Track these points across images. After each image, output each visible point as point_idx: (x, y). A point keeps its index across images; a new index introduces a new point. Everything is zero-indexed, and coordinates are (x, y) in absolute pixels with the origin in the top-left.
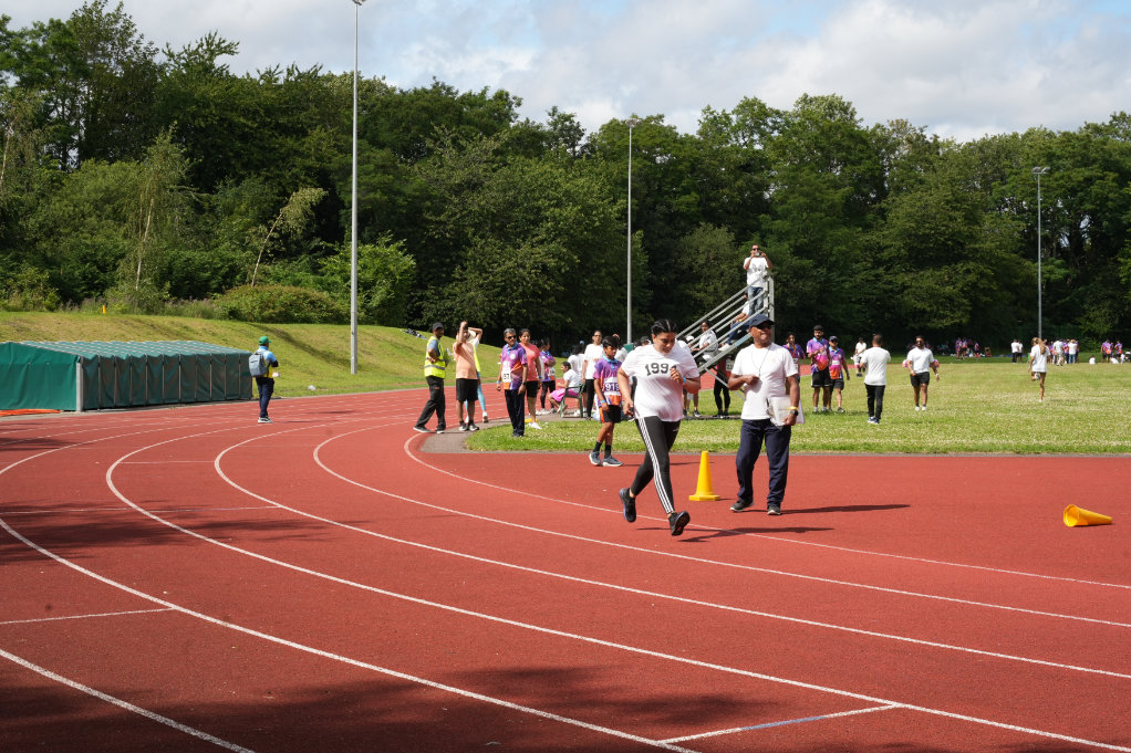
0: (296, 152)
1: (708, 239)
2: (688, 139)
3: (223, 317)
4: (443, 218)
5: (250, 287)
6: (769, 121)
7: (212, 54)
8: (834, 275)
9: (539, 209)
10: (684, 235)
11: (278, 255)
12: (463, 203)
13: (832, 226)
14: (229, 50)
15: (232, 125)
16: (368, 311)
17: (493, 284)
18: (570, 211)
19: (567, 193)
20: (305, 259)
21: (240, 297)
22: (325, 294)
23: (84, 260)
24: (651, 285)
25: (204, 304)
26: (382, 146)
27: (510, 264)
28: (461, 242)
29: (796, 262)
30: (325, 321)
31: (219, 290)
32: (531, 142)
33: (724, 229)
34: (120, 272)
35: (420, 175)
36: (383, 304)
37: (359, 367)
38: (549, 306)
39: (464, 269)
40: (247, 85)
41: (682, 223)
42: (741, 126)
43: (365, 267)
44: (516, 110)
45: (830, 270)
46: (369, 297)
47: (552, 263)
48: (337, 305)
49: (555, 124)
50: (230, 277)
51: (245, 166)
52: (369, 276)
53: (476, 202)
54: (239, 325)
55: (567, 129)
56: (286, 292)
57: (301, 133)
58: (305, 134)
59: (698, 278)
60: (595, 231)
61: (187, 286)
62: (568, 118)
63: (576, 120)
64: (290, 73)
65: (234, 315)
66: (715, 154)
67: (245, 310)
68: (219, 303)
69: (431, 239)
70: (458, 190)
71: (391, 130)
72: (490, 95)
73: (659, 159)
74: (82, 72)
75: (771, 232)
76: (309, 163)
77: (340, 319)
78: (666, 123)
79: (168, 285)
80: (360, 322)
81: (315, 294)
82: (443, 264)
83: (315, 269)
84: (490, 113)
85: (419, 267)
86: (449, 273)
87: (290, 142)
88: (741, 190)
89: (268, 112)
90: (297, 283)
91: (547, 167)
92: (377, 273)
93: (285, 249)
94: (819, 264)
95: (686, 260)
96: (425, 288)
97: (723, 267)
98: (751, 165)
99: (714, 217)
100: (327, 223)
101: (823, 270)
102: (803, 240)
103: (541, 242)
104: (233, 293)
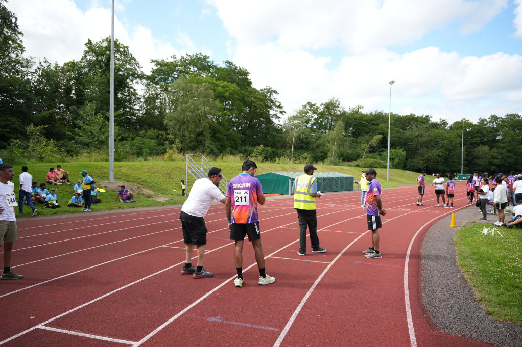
0: (377, 129)
1: (482, 149)
2: (475, 125)
3: (355, 166)
4: (412, 143)
5: (363, 159)
6: (498, 120)
7: (358, 108)
8: (519, 158)
9: (438, 141)
10: (475, 148)
11: (371, 152)
12: (418, 140)
13: (519, 145)
14: (362, 108)
15: (362, 124)
16: (393, 165)
17: (425, 160)
18: (446, 141)
19: (445, 137)
20: (377, 153)
21: (360, 162)
22: (382, 161)
23: (322, 152)
24: (466, 160)
25: (350, 163)
26: (398, 127)
27: (430, 154)
28: (417, 149)
29: (508, 154)
30: (382, 167)
31: (355, 160)
32: (435, 126)
33: (487, 146)
34: (328, 155)
35: (407, 133)
36: (397, 164)
37: (390, 180)
38: (440, 165)
39: (417, 155)
40: (366, 115)
41: (475, 145)
42: (490, 122)
43: (392, 155)
44: (431, 119)
45: (517, 156)
46: (393, 162)
47: (441, 154)
48: (385, 164)
49: (441, 122)
50: (358, 157)
51: (365, 133)
52: (393, 157)
53: (421, 140)
54: (358, 168)
55: (444, 123)
56: (372, 161)
57: (378, 125)
58: (379, 125)
59: (479, 158)
60: (453, 146)
61: (346, 158)
62: (444, 120)
63: (446, 121)
64: (376, 112)
65: (357, 166)
66: (483, 128)
67: (360, 164)
68: (355, 163)
69: (409, 148)
70: (417, 137)
71: (399, 124)
72: (424, 116)
73: (468, 130)
74: (330, 114)
75: (500, 147)
76: (380, 131)
77: (385, 167)
78: (470, 122)
79: (342, 158)
80: (390, 168)
81: (379, 161)
82: (412, 155)
83: (380, 155)
84: (426, 120)
85: (406, 155)
86: (414, 157)
87: (375, 127)
88: (491, 137)
89: (371, 120)
90: (375, 158)
91: (440, 131)
92: (396, 156)
93: (372, 150)
94: (514, 155)
95: (476, 154)
96: (407, 160)
97: (487, 156)
98: (494, 131)
99: (484, 143)
100: (383, 143)
101: (516, 156)
102: (509, 149)
103: (438, 149)
104: (359, 160)
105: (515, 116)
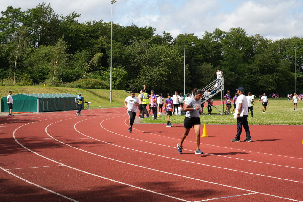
0: (96, 43)
1: (206, 67)
2: (200, 40)
3: (76, 87)
4: (135, 61)
5: (84, 79)
6: (222, 35)
7: (74, 17)
8: (240, 77)
9: (161, 58)
10: (199, 65)
11: (91, 71)
12: (140, 57)
13: (239, 63)
14: (78, 16)
15: (79, 36)
16: (115, 86)
17: (148, 79)
18: (169, 59)
19: (168, 54)
20: (98, 72)
21: (81, 82)
22: (103, 81)
23: (39, 72)
24: (190, 79)
25: (71, 84)
26: (118, 42)
27: (153, 73)
28: (140, 67)
29: (230, 73)
30: (103, 88)
31: (75, 80)
32: (158, 40)
33: (210, 64)
34: (49, 75)
35: (129, 50)
36: (119, 84)
37: (112, 101)
38: (163, 84)
39: (140, 74)
40: (83, 26)
41: (199, 62)
42: (215, 36)
43: (114, 74)
44: (154, 32)
45: (239, 75)
46: (115, 82)
47: (164, 73)
48: (107, 84)
49: (165, 36)
50: (78, 77)
51: (82, 47)
52: (115, 76)
53: (144, 57)
54: (81, 89)
55: (168, 37)
56: (93, 80)
57: (97, 38)
58: (98, 38)
59: (203, 77)
60: (176, 64)
61: (66, 79)
62: (168, 34)
63: (170, 34)
64: (94, 22)
65: (79, 87)
66: (208, 44)
67: (82, 85)
68: (76, 83)
69: (132, 66)
70: (139, 53)
71: (121, 37)
72: (147, 28)
73: (193, 45)
74: (39, 22)
75: (223, 65)
76: (99, 46)
77: (107, 88)
79: (62, 79)
80: (112, 89)
81: (101, 81)
82: (135, 73)
83: (101, 74)
84: (147, 33)
85: (128, 74)
86: (136, 76)
87: (94, 41)
88: (215, 53)
89: (88, 32)
90: (96, 78)
91: (163, 47)
92: (117, 75)
93: (92, 69)
94: (236, 73)
95: (200, 72)
96: (130, 79)
97: (210, 74)
98: (217, 47)
99: (207, 61)
100: (104, 62)
101: (237, 75)
102: (231, 67)
103: (161, 67)
104: (79, 81)
105: (239, 30)
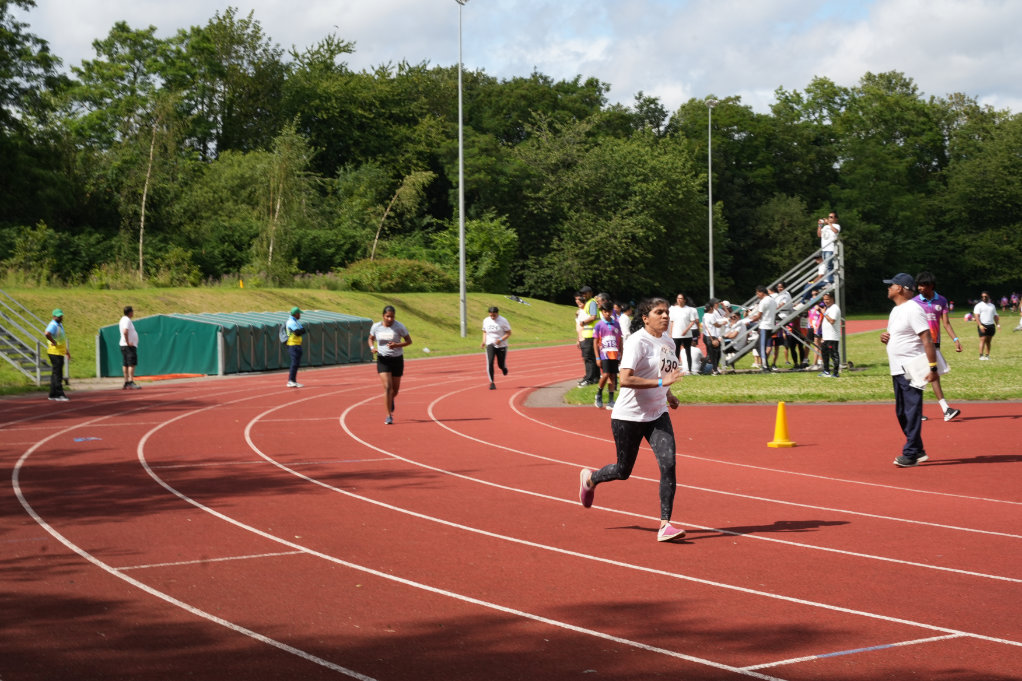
0: (409, 139)
1: (783, 208)
2: (760, 119)
3: (346, 289)
4: (541, 194)
5: (370, 261)
6: (837, 100)
7: (332, 53)
8: (900, 239)
9: (628, 184)
10: (760, 204)
11: (394, 231)
12: (559, 179)
13: (896, 193)
14: (347, 49)
15: (351, 116)
16: (476, 280)
17: (588, 254)
18: (656, 186)
19: (653, 169)
20: (418, 234)
21: (362, 270)
22: (437, 266)
23: (223, 240)
25: (329, 277)
26: (484, 131)
27: (603, 235)
28: (558, 216)
29: (864, 226)
30: (437, 290)
31: (343, 265)
32: (621, 124)
33: (797, 198)
34: (253, 250)
35: (520, 157)
36: (489, 274)
37: (468, 331)
38: (639, 272)
39: (561, 240)
40: (362, 81)
41: (758, 194)
42: (812, 103)
43: (472, 241)
44: (606, 95)
45: (895, 233)
46: (476, 268)
47: (640, 233)
48: (448, 275)
49: (641, 107)
50: (352, 252)
51: (363, 152)
52: (476, 248)
53: (570, 179)
54: (360, 295)
55: (651, 111)
56: (402, 264)
57: (412, 121)
58: (416, 123)
59: (773, 244)
60: (680, 203)
61: (313, 261)
62: (653, 101)
63: (660, 103)
64: (401, 68)
65: (356, 286)
66: (789, 130)
67: (366, 282)
68: (342, 276)
69: (531, 214)
70: (554, 169)
71: (493, 116)
72: (582, 82)
73: (736, 137)
74: (218, 72)
75: (840, 200)
76: (421, 148)
77: (451, 287)
78: (742, 104)
79: (296, 261)
80: (468, 290)
81: (428, 265)
82: (543, 236)
83: (427, 243)
84: (583, 98)
85: (521, 240)
86: (548, 244)
87: (404, 130)
88: (811, 163)
89: (384, 103)
90: (411, 257)
91: (634, 146)
92: (483, 245)
93: (398, 227)
94: (886, 228)
95: (763, 227)
96: (526, 258)
97: (797, 233)
98: (822, 138)
99: (787, 187)
100: (437, 201)
101: (889, 234)
102: (870, 206)
103: (631, 214)
104: (355, 266)
105: (890, 81)
